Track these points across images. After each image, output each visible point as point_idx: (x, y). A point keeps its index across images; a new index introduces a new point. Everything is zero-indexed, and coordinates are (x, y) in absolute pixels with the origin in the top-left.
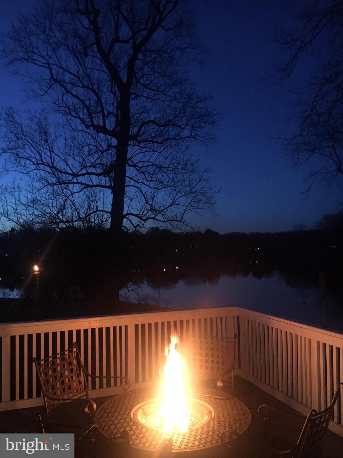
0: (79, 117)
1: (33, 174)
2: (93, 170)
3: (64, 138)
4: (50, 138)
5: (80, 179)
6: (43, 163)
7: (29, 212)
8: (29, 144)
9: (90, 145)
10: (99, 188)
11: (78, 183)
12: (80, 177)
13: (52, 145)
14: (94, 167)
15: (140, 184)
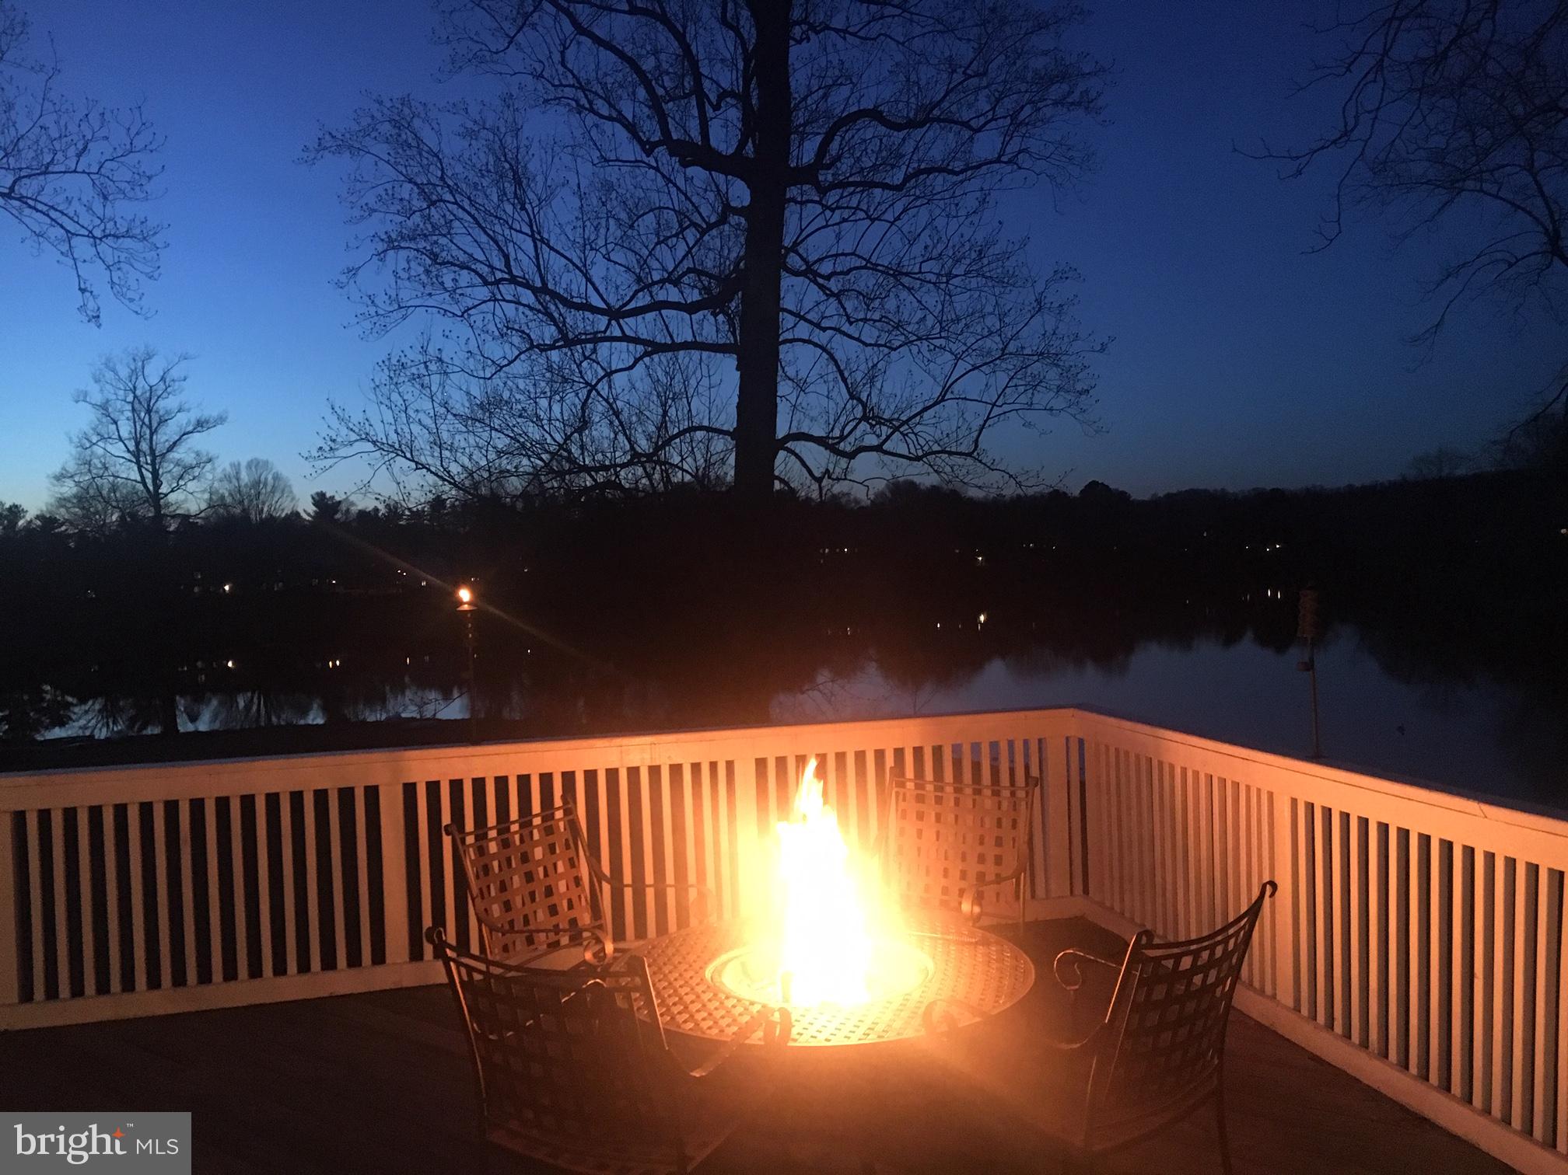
0: (620, 119)
1: (482, 316)
2: (672, 294)
3: (576, 189)
4: (531, 195)
5: (630, 325)
6: (513, 280)
7: (478, 439)
8: (469, 218)
9: (660, 208)
10: (696, 354)
11: (624, 338)
12: (631, 321)
13: (537, 217)
14: (676, 283)
15: (830, 332)
